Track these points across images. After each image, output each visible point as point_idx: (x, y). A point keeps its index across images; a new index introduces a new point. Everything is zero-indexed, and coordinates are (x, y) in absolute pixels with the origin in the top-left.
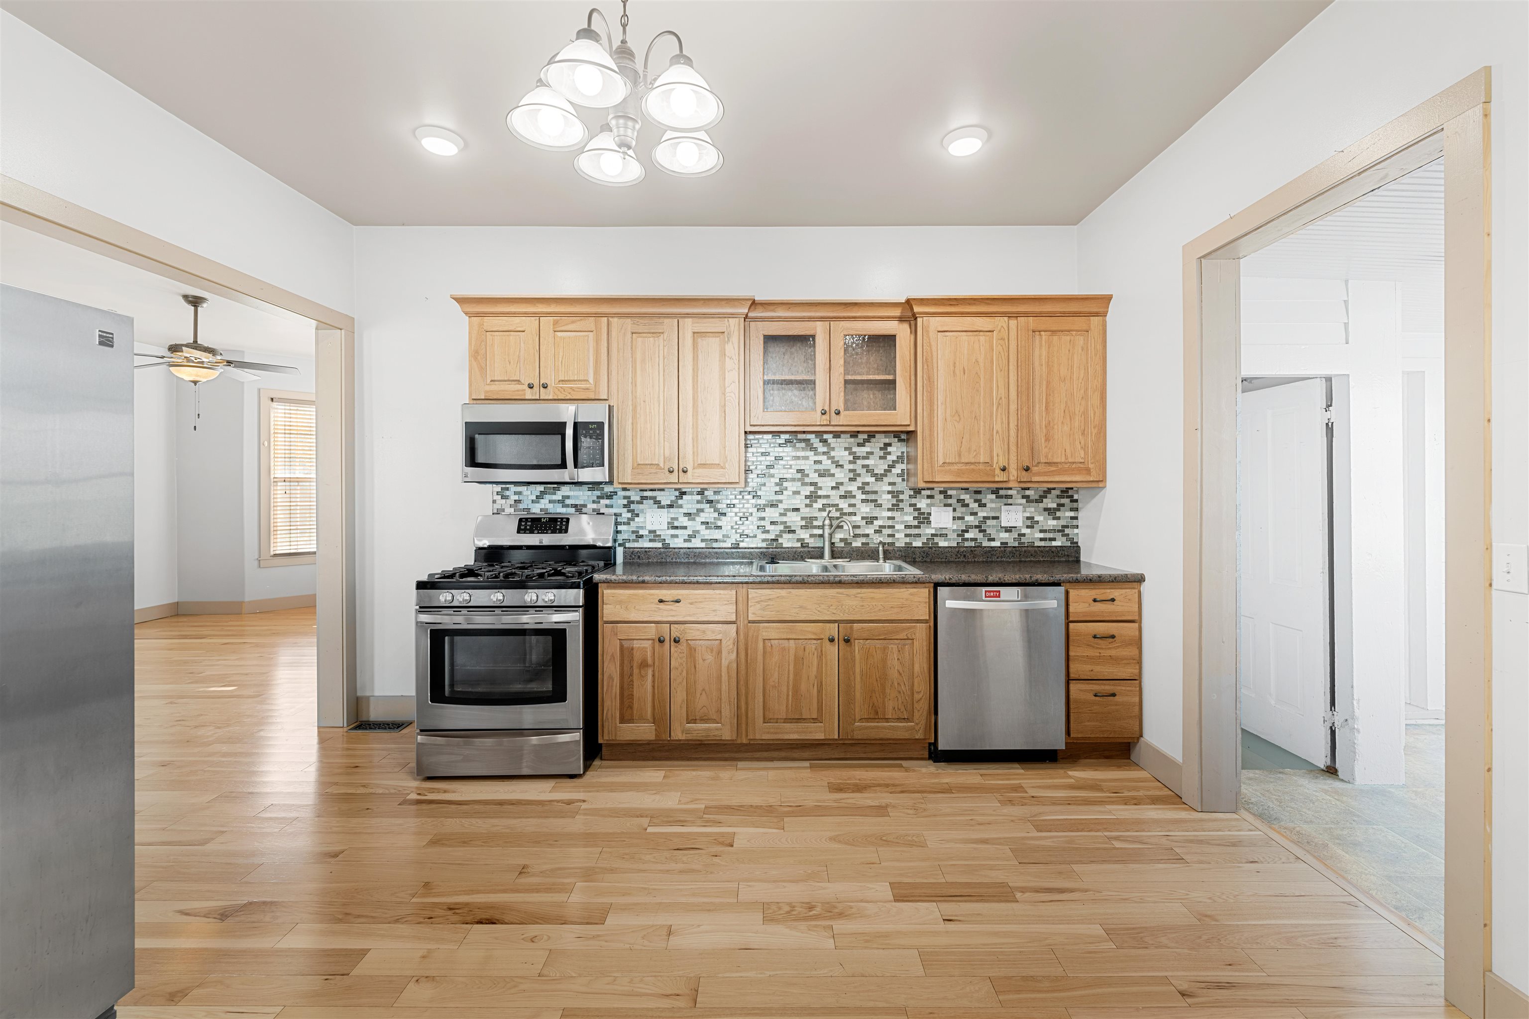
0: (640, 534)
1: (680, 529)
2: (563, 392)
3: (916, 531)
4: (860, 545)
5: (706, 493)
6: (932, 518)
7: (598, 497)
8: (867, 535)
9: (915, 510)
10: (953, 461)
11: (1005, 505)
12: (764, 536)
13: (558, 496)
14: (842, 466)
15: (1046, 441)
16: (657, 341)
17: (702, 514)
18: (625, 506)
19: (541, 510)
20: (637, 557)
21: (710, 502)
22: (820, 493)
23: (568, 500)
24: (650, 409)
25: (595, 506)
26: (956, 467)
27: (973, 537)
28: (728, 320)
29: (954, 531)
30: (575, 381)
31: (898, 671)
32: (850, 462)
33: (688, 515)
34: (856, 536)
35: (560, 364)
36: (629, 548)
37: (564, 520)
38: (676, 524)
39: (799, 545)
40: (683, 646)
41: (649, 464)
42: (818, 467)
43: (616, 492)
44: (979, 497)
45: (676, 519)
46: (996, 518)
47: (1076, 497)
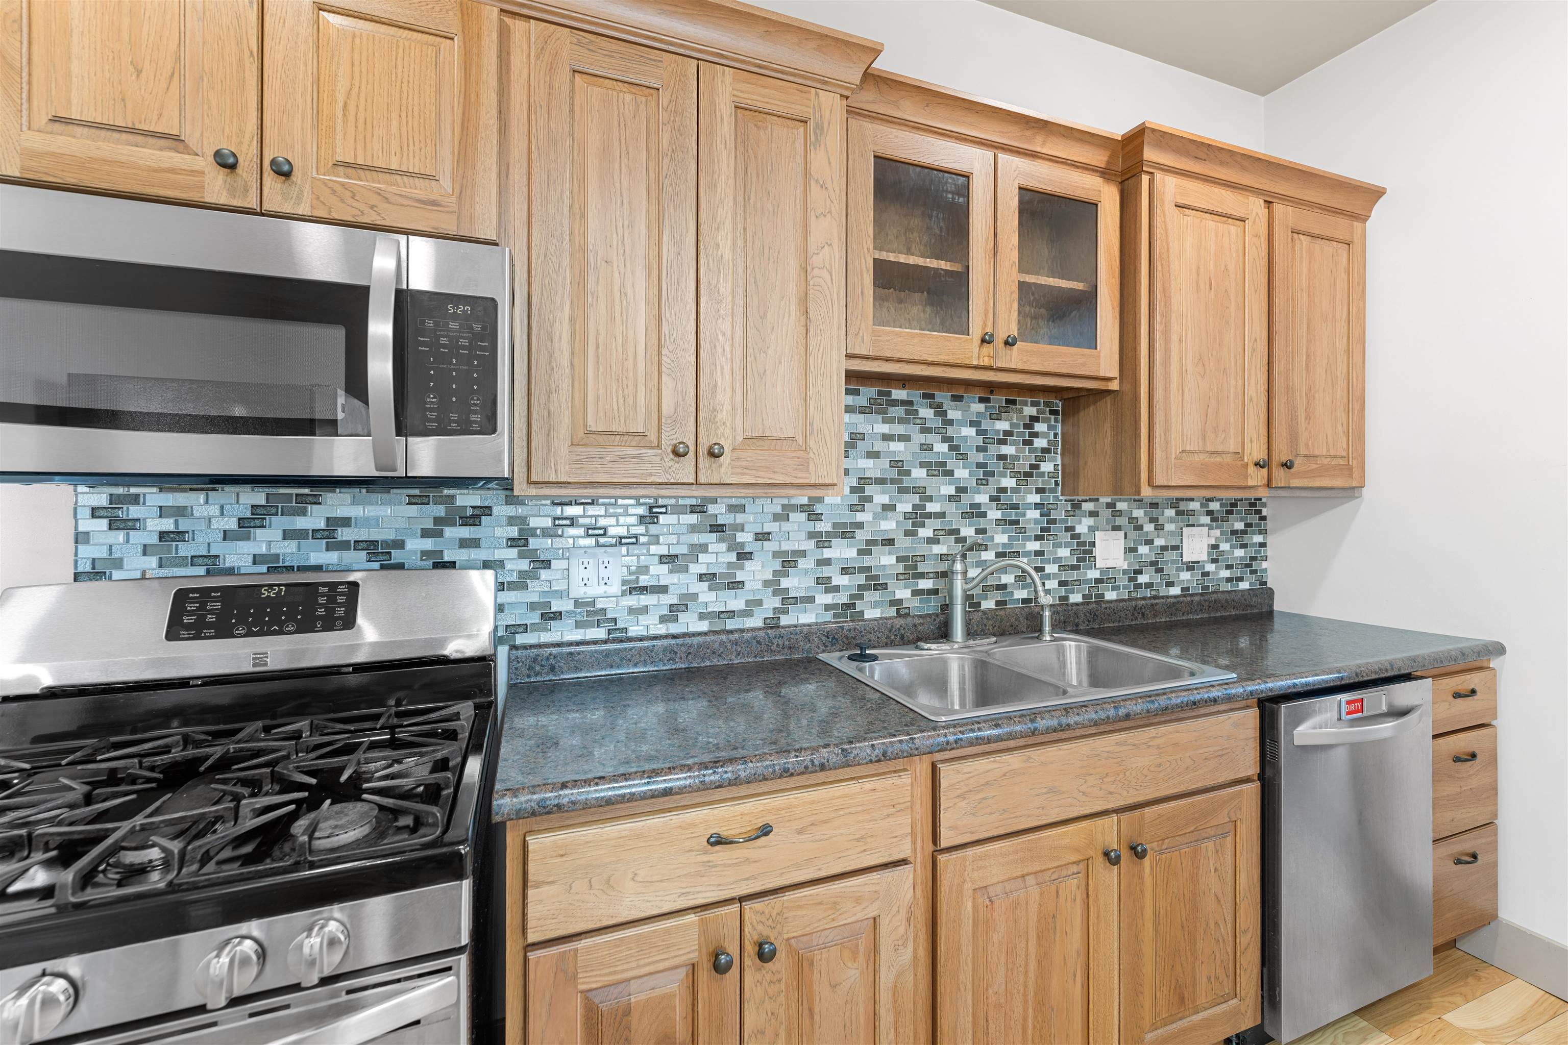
0: (554, 609)
1: (652, 593)
2: (351, 201)
3: (1075, 575)
4: (994, 606)
5: (712, 509)
6: (1098, 551)
7: (437, 521)
8: (1003, 587)
9: (1073, 537)
10: (1196, 449)
11: (1188, 526)
12: (829, 599)
13: (315, 519)
14: (965, 457)
15: (1306, 419)
16: (642, 107)
17: (702, 557)
18: (512, 542)
19: (256, 560)
20: (546, 669)
21: (717, 528)
22: (931, 507)
23: (346, 530)
24: (623, 284)
25: (428, 544)
26: (1197, 458)
27: (1147, 581)
28: (817, 94)
29: (1125, 572)
30: (390, 171)
31: (1216, 896)
32: (979, 449)
33: (667, 559)
34: (986, 589)
35: (339, 114)
36: (525, 647)
37: (341, 589)
38: (644, 580)
39: (892, 612)
40: (781, 964)
41: (618, 433)
42: (927, 457)
43: (490, 508)
44: (1155, 513)
45: (645, 570)
46: (1176, 548)
47: (1264, 512)
